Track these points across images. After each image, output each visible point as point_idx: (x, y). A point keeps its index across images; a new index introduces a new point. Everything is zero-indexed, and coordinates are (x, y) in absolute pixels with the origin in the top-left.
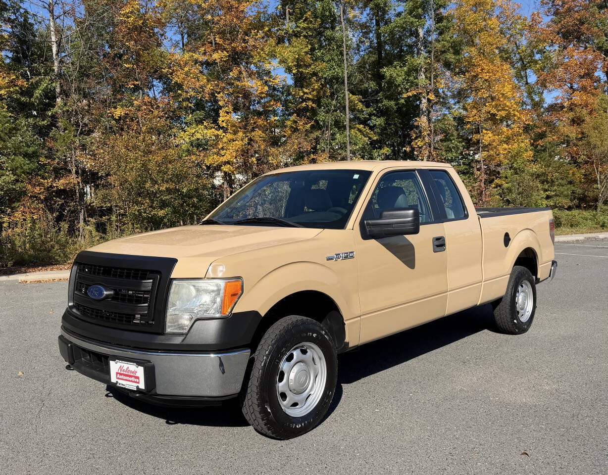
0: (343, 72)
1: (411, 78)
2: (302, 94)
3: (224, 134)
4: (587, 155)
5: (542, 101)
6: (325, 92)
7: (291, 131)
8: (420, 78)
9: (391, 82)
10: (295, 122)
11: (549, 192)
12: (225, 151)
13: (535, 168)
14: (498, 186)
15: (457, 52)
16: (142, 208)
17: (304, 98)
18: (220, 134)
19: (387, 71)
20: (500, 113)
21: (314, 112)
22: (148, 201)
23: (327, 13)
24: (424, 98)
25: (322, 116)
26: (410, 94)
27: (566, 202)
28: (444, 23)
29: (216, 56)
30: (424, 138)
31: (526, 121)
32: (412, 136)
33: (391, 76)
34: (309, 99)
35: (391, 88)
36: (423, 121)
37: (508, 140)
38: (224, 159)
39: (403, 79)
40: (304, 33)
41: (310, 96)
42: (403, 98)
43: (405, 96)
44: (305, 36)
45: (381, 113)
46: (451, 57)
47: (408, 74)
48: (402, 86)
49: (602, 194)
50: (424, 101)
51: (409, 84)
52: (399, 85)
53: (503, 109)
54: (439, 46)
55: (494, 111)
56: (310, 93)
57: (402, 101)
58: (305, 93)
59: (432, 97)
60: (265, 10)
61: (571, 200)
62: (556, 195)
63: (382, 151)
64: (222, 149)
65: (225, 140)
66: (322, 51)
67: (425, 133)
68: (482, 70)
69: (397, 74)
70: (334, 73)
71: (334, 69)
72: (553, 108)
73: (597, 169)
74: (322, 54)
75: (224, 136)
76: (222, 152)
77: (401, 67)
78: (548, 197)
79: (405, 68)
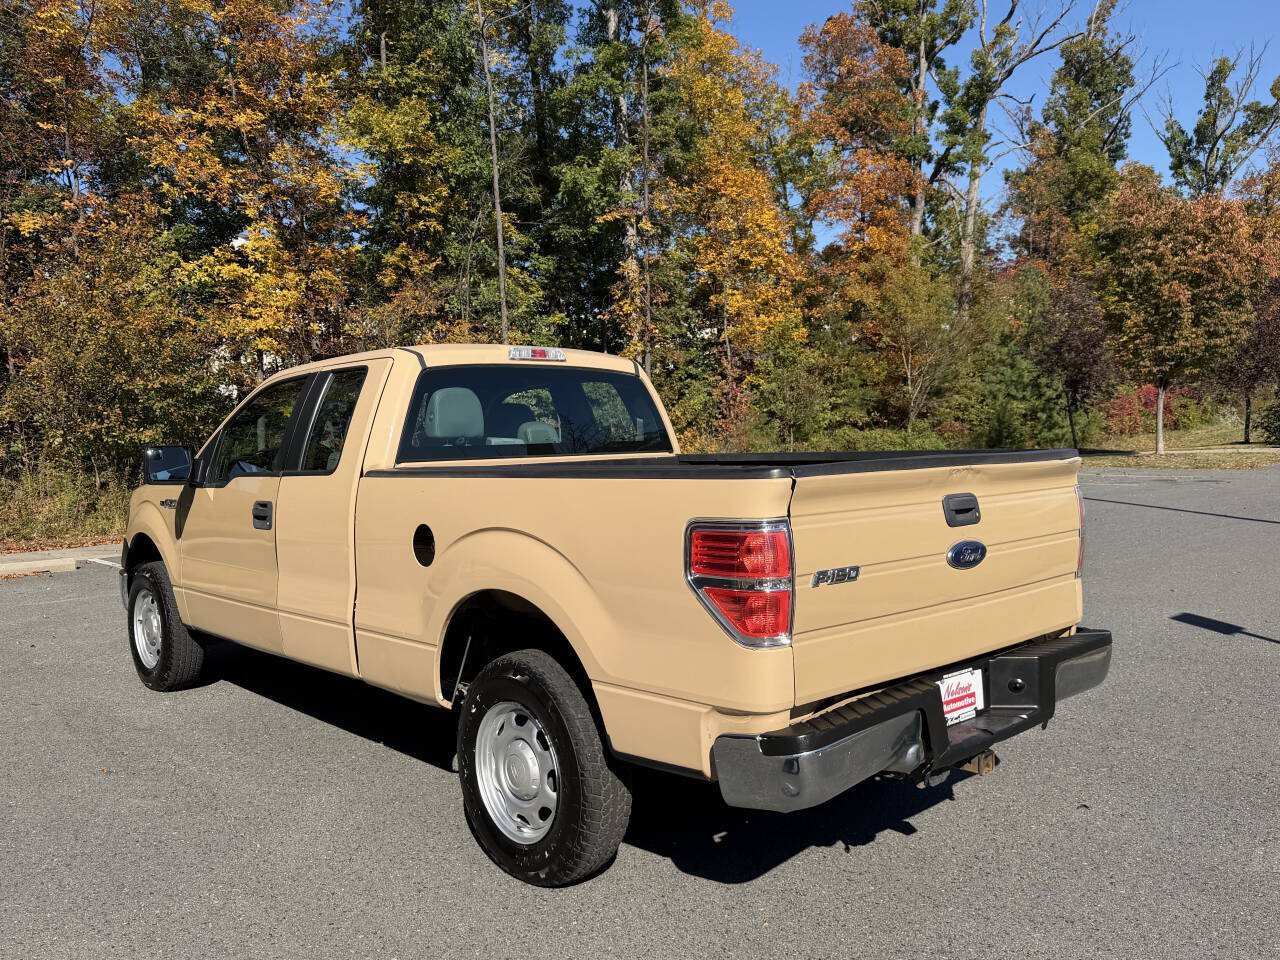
0: (491, 170)
1: (610, 188)
2: (417, 205)
3: (258, 275)
4: (891, 336)
5: (811, 239)
6: (457, 204)
7: (397, 275)
8: (623, 188)
9: (574, 193)
10: (404, 257)
11: (834, 398)
12: (259, 310)
13: (813, 357)
14: (753, 387)
15: (686, 146)
16: (105, 425)
17: (421, 211)
18: (249, 274)
19: (567, 173)
20: (755, 259)
21: (440, 242)
22: (118, 411)
23: (459, 55)
24: (632, 225)
25: (453, 250)
26: (609, 217)
27: (860, 415)
28: (663, 91)
29: (241, 119)
30: (633, 299)
31: (796, 275)
32: (614, 295)
33: (575, 183)
34: (430, 215)
35: (575, 204)
36: (630, 268)
37: (765, 307)
38: (260, 324)
39: (596, 189)
40: (419, 89)
41: (433, 210)
42: (595, 224)
43: (600, 220)
44: (420, 95)
45: (548, 247)
46: (676, 153)
47: (604, 178)
48: (595, 202)
49: (915, 402)
50: (631, 231)
51: (605, 199)
52: (589, 201)
53: (761, 253)
54: (657, 133)
55: (745, 256)
56: (432, 204)
57: (594, 229)
58: (421, 203)
59: (646, 225)
60: (334, 35)
61: (869, 414)
62: (846, 405)
63: (551, 319)
64: (254, 305)
65: (259, 286)
66: (448, 124)
67: (637, 290)
68: (725, 181)
69: (586, 180)
70: (475, 169)
71: (473, 161)
72: (832, 253)
73: (907, 361)
74: (449, 130)
75: (257, 278)
76: (253, 312)
77: (589, 166)
78: (835, 407)
79: (598, 169)
